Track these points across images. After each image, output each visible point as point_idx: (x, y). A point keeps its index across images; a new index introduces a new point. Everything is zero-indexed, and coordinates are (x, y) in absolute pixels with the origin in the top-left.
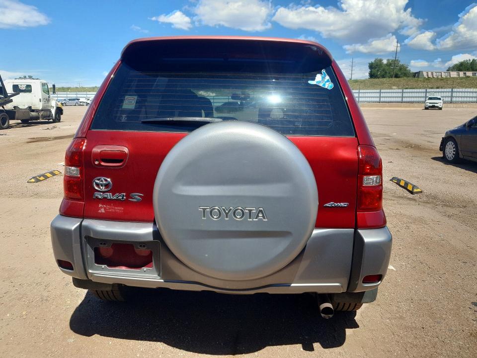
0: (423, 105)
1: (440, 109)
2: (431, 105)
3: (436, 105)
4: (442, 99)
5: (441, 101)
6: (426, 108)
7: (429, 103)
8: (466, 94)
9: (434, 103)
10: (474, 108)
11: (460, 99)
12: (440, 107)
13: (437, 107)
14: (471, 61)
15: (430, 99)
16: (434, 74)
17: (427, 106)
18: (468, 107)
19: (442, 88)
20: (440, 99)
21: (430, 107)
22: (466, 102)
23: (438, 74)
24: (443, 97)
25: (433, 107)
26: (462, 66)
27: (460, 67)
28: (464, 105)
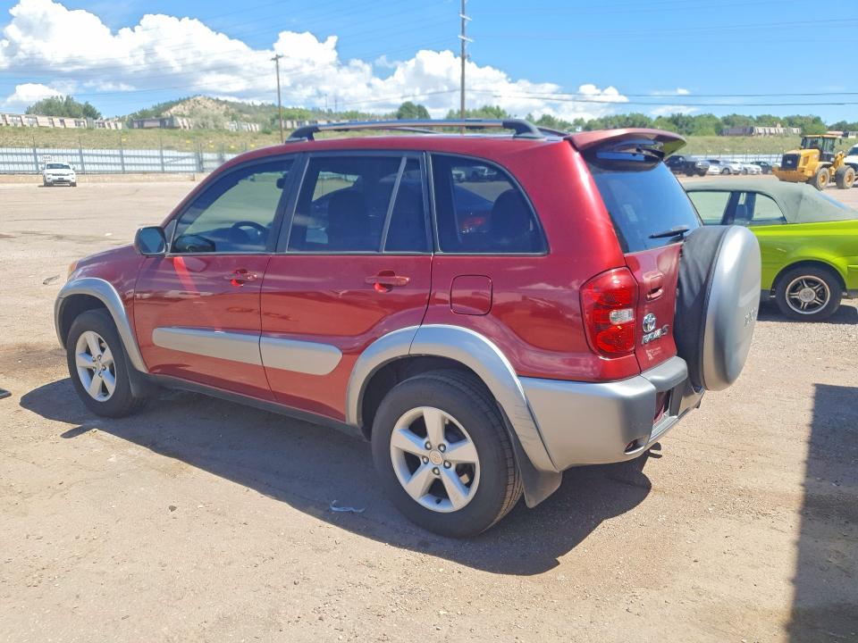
0: (41, 178)
1: (73, 185)
2: (56, 178)
3: (65, 178)
4: (71, 166)
5: (71, 171)
6: (47, 184)
7: (51, 174)
8: (104, 160)
9: (61, 175)
10: (120, 181)
11: (96, 168)
12: (73, 181)
13: (68, 181)
14: (65, 99)
15: (51, 166)
16: (8, 119)
17: (50, 181)
18: (112, 181)
19: (54, 147)
20: (67, 167)
21: (55, 181)
22: (107, 173)
23: (15, 118)
24: (72, 163)
25: (60, 182)
26: (51, 107)
27: (48, 108)
28: (107, 178)
